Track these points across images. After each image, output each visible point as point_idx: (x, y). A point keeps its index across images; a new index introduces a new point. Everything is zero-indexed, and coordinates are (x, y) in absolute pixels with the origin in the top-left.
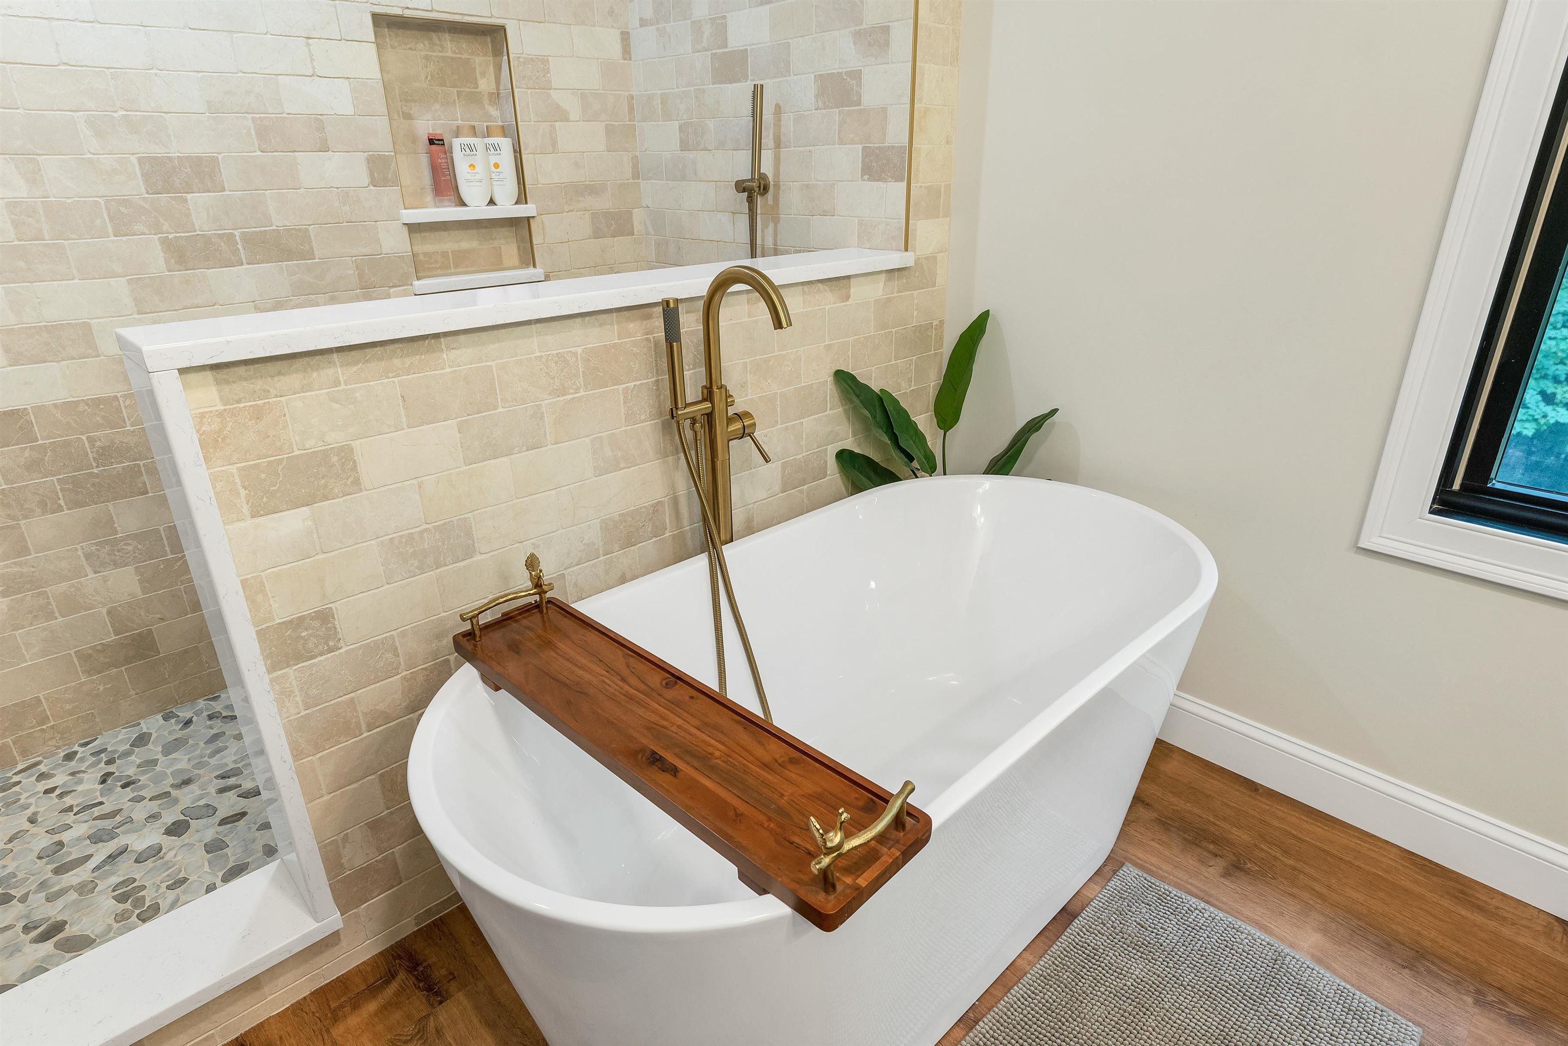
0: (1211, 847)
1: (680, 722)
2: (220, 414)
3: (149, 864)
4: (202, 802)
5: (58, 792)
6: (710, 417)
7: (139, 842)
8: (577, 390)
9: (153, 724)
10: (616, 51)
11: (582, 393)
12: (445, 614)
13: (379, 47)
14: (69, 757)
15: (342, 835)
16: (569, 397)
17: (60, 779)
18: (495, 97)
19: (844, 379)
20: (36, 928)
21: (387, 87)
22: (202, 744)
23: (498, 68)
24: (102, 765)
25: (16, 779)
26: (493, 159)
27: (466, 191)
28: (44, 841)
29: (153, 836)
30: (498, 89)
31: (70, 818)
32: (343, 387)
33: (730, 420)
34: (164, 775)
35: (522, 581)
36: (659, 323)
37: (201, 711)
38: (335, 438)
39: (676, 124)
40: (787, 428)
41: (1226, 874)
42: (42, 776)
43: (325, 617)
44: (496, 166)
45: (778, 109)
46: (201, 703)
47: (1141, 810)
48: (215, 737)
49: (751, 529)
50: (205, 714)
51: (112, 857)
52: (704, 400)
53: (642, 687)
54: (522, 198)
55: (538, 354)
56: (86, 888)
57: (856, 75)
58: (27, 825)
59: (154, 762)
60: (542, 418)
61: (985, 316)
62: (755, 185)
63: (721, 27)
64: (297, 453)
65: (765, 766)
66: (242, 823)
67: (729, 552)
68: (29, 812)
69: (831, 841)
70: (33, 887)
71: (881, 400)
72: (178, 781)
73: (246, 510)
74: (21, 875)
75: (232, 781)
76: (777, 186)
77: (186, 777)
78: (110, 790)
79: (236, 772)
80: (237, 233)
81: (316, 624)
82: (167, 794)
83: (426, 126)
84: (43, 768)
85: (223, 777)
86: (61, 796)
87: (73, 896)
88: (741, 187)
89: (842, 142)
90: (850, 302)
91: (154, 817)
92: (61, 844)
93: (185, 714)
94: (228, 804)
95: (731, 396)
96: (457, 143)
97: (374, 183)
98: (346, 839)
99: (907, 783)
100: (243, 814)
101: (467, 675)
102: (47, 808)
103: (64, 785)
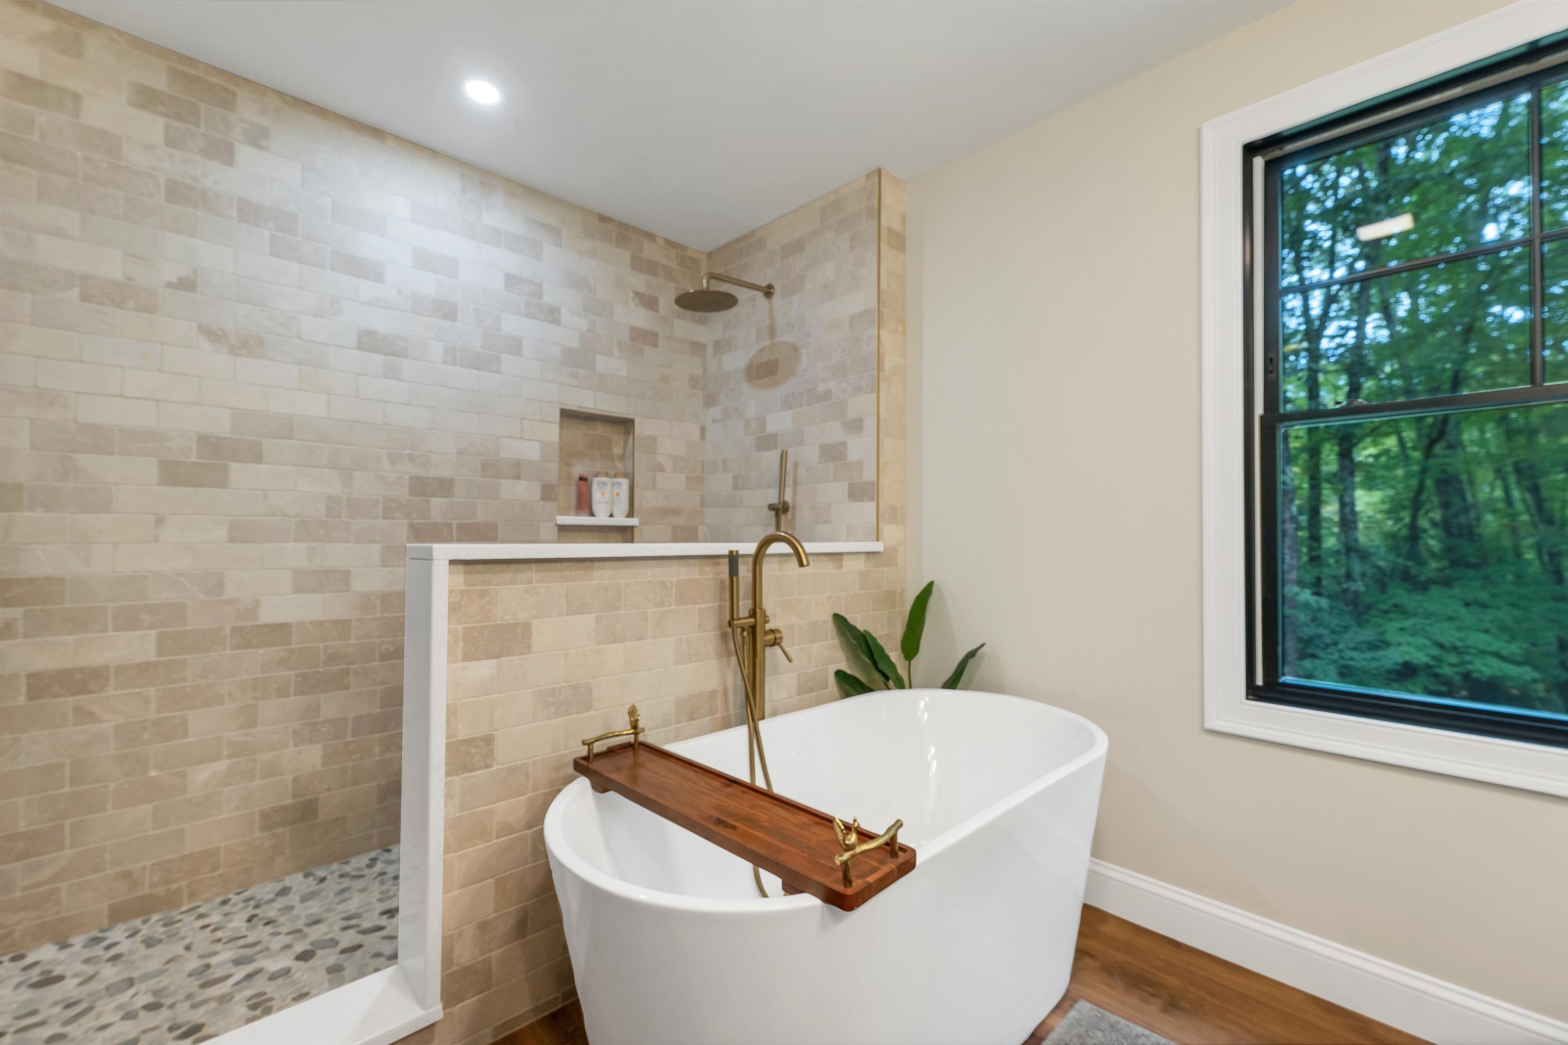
0: (1150, 989)
1: (736, 804)
2: (462, 592)
3: (280, 981)
4: (327, 937)
5: (211, 928)
6: (753, 628)
7: (272, 965)
8: (670, 605)
9: (296, 881)
10: (697, 435)
11: (673, 607)
12: (566, 752)
13: (561, 427)
14: (225, 902)
15: (459, 930)
16: (665, 609)
17: (214, 918)
18: (622, 458)
19: (840, 621)
20: (179, 1028)
21: (561, 449)
22: (332, 895)
23: (626, 442)
24: (250, 909)
25: (179, 917)
26: (616, 491)
27: (596, 508)
28: (194, 963)
29: (285, 961)
30: (624, 453)
31: (218, 947)
32: (534, 585)
33: (766, 633)
34: (298, 917)
35: (622, 725)
36: (726, 569)
37: (335, 871)
38: (522, 616)
39: (731, 476)
40: (801, 649)
41: (1165, 1010)
42: (201, 916)
43: (488, 740)
44: (618, 494)
45: (796, 465)
46: (335, 866)
47: (1087, 961)
48: (343, 891)
49: (775, 714)
50: (337, 873)
51: (249, 976)
52: (750, 617)
53: (708, 787)
54: (631, 514)
55: (650, 579)
56: (224, 999)
57: (844, 444)
58: (182, 951)
59: (292, 908)
60: (647, 620)
61: (931, 584)
62: (781, 506)
63: (762, 422)
64: (499, 622)
65: (797, 826)
66: (359, 953)
67: (762, 725)
68: (186, 942)
69: (849, 840)
70: (181, 998)
71: (865, 638)
72: (310, 921)
73: (460, 656)
74: (172, 988)
75: (353, 922)
76: (794, 508)
77: (316, 918)
78: (254, 928)
79: (357, 916)
80: (455, 523)
81: (482, 744)
82: (299, 931)
83: (578, 470)
84: (202, 910)
85: (347, 919)
86: (214, 930)
87: (213, 1005)
88: (771, 507)
89: (835, 480)
90: (843, 570)
91: (287, 947)
92: (208, 966)
93: (321, 873)
94: (348, 939)
95: (767, 617)
96: (596, 481)
97: (543, 499)
98: (460, 934)
99: (898, 821)
100: (359, 946)
101: (583, 784)
102: (202, 940)
103: (217, 923)
